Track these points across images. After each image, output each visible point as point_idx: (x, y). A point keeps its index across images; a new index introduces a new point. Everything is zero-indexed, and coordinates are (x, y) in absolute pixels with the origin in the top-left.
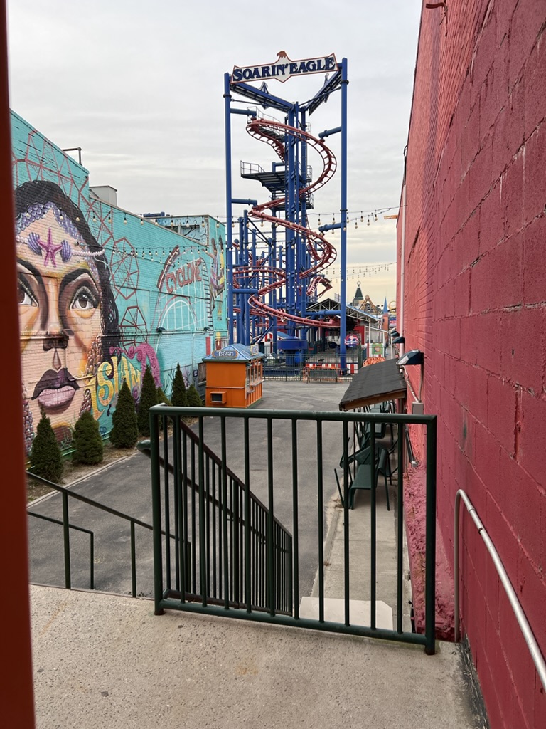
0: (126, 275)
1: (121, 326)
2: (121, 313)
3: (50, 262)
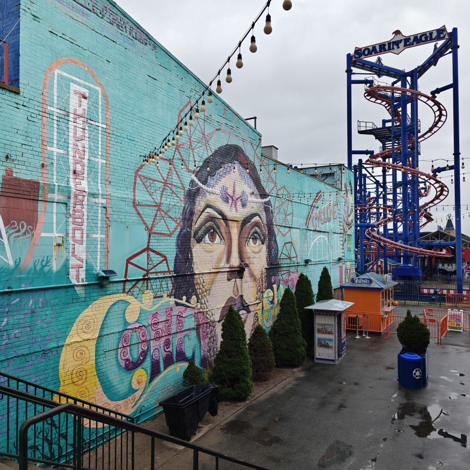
0: (284, 216)
1: (280, 259)
2: (280, 248)
3: (234, 208)
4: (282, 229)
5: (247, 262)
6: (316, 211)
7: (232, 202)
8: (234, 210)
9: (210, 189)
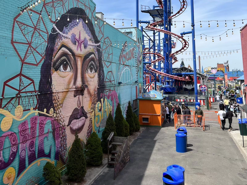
0: (108, 55)
1: (105, 82)
2: (105, 75)
3: (79, 48)
4: (106, 63)
5: (86, 84)
6: (124, 53)
7: (78, 45)
8: (79, 49)
9: (64, 35)
